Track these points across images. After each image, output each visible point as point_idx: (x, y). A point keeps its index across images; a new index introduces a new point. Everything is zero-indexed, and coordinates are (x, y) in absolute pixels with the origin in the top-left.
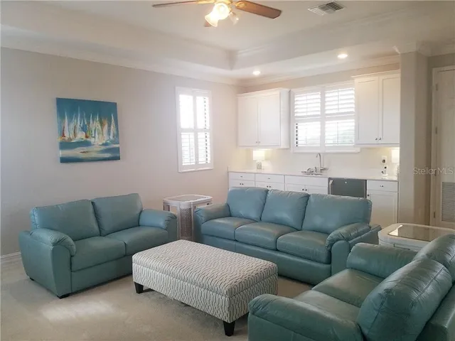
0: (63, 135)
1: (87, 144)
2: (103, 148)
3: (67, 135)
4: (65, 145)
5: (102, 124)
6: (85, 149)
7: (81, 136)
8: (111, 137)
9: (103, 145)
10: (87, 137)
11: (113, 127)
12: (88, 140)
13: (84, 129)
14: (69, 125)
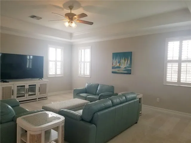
0: (113, 65)
1: (119, 67)
2: (125, 69)
3: (114, 64)
4: (113, 68)
5: (125, 61)
6: (118, 69)
7: (118, 65)
8: (128, 65)
9: (125, 68)
10: (119, 65)
11: (129, 62)
12: (120, 66)
13: (119, 62)
14: (115, 61)
